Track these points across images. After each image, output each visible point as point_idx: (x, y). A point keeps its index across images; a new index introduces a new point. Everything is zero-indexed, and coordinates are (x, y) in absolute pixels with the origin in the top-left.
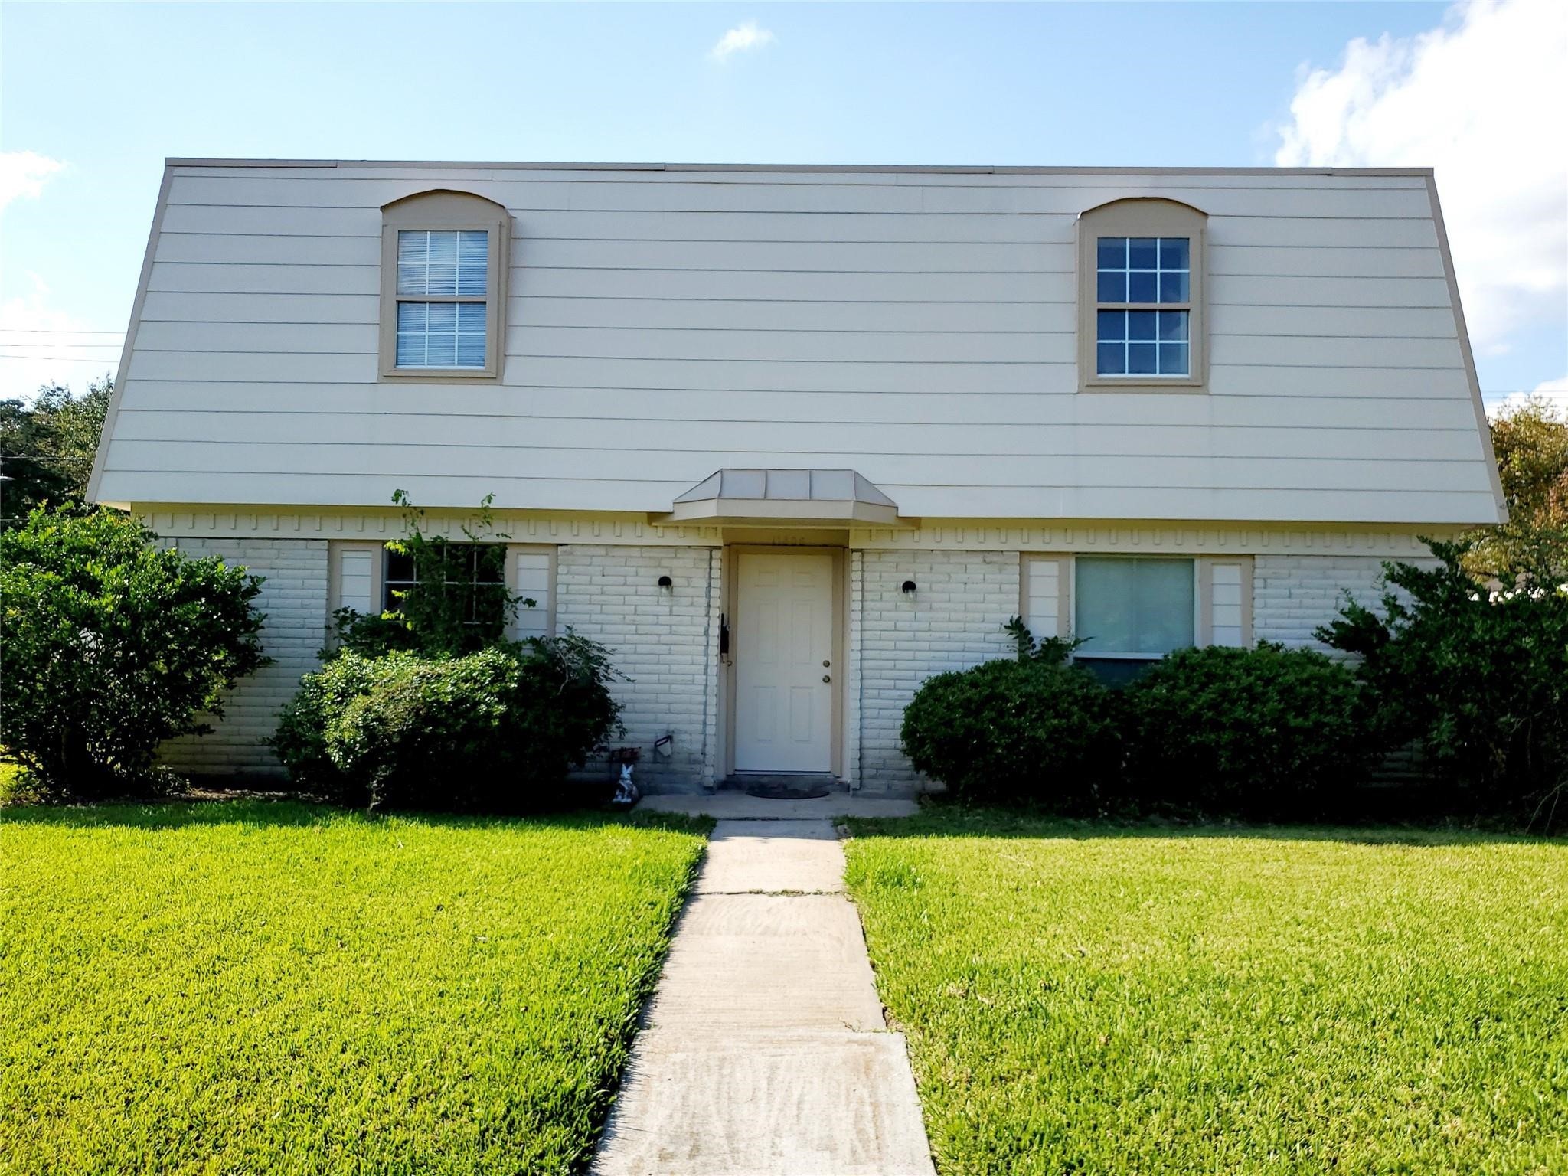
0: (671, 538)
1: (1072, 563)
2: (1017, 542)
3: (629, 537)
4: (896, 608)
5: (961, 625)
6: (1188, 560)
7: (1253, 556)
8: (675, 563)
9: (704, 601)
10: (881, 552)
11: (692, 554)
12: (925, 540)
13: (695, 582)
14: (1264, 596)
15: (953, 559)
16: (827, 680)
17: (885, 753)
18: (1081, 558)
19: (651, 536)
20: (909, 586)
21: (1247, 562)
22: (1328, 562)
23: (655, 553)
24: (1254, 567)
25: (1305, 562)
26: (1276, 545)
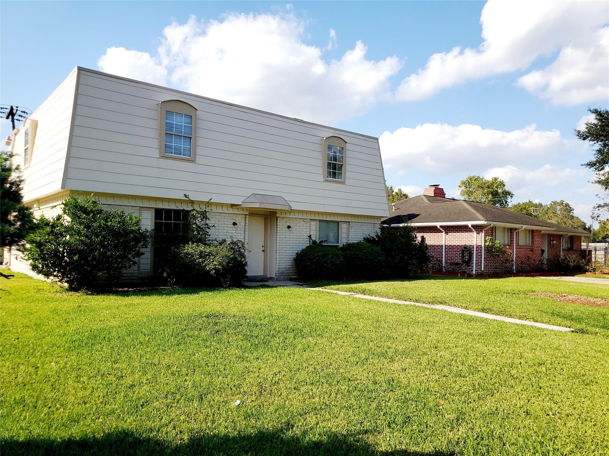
0: (236, 211)
1: (318, 222)
2: (309, 217)
3: (225, 211)
4: (286, 232)
5: (299, 237)
6: (338, 222)
7: (349, 222)
8: (237, 218)
9: (243, 229)
10: (283, 218)
11: (241, 216)
12: (292, 216)
13: (241, 224)
14: (351, 231)
15: (298, 220)
16: (263, 251)
17: (283, 269)
18: (320, 221)
19: (231, 211)
20: (289, 227)
21: (348, 223)
22: (361, 224)
23: (232, 215)
24: (349, 224)
25: (358, 224)
26: (353, 220)
